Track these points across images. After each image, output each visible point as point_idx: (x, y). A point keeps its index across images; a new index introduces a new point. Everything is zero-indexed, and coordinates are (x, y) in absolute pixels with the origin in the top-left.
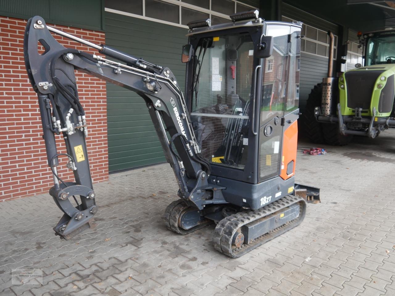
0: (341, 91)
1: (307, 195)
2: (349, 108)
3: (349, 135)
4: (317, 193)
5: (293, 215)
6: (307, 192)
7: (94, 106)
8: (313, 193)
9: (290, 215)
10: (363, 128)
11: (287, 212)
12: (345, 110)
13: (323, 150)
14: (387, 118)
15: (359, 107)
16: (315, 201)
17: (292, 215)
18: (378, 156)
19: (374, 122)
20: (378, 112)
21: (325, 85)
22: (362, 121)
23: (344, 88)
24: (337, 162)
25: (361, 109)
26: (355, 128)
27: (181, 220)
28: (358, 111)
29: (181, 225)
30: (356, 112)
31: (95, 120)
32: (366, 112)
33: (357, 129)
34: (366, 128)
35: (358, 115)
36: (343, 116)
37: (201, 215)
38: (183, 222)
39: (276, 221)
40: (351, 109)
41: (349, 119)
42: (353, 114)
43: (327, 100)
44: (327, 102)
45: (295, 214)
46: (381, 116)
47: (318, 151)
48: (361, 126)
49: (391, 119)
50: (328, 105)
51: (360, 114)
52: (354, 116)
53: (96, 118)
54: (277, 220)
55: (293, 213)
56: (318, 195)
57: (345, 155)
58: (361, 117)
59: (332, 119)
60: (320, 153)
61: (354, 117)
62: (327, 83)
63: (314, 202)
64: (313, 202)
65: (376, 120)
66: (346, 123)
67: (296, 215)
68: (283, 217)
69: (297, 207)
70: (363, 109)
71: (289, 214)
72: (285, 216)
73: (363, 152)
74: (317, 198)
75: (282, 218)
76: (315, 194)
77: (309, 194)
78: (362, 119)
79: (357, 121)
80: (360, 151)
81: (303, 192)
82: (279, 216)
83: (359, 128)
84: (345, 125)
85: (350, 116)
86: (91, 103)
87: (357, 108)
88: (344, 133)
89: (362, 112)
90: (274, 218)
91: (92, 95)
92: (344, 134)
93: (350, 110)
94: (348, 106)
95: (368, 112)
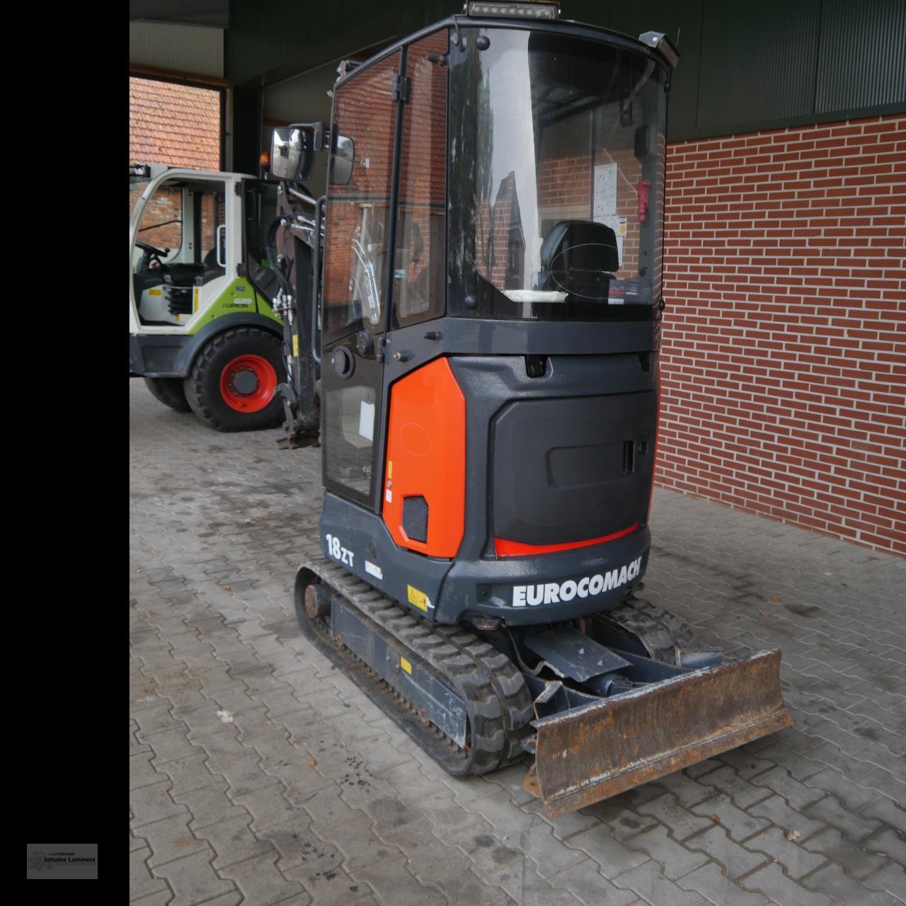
7: (891, 327)
9: (431, 697)
11: (421, 673)
17: (436, 707)
31: (887, 368)
53: (892, 364)
55: (439, 704)
67: (451, 728)
68: (409, 674)
72: (413, 675)
75: (407, 676)
86: (882, 318)
91: (886, 295)
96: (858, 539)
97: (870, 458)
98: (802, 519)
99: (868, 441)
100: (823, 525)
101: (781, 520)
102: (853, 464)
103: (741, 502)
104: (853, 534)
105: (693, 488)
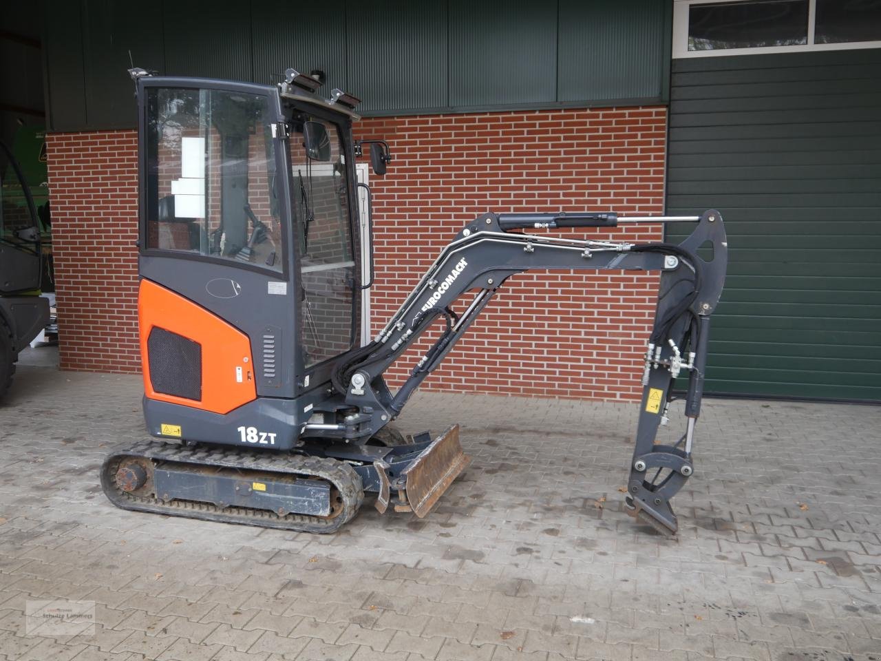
9: (290, 497)
11: (277, 486)
39: (235, 489)
45: (310, 502)
54: (238, 489)
68: (264, 492)
71: (285, 494)
72: (268, 490)
75: (261, 494)
96: (618, 398)
97: (623, 342)
98: (572, 393)
99: (621, 331)
100: (590, 394)
101: (554, 397)
102: (610, 348)
103: (518, 390)
104: (614, 395)
105: (472, 388)
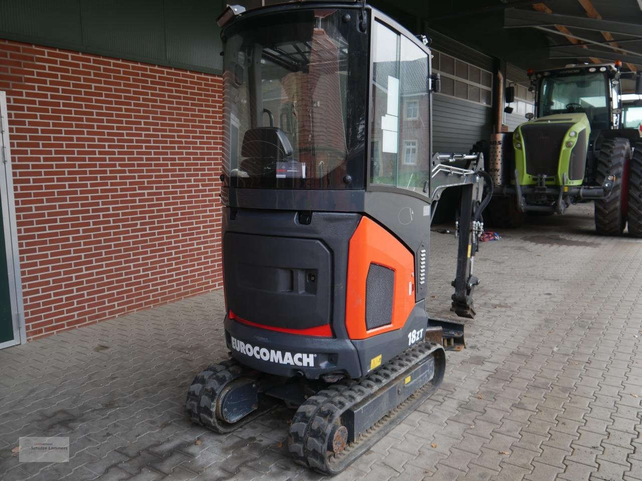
0: (518, 151)
1: (443, 336)
2: (528, 175)
3: (529, 213)
4: (459, 332)
5: (425, 375)
6: (443, 331)
8: (453, 333)
9: (420, 376)
10: (548, 202)
11: (415, 372)
12: (524, 178)
13: (496, 234)
14: (579, 187)
15: (542, 174)
16: (457, 346)
17: (422, 377)
18: (567, 239)
19: (564, 193)
20: (569, 180)
21: (493, 144)
22: (547, 192)
23: (521, 148)
24: (520, 248)
25: (545, 176)
26: (537, 202)
27: (222, 405)
28: (541, 179)
29: (222, 415)
30: (539, 179)
32: (552, 180)
33: (540, 203)
34: (552, 201)
35: (541, 184)
36: (521, 186)
37: (259, 391)
38: (226, 410)
39: (398, 391)
40: (531, 176)
41: (529, 191)
42: (534, 183)
43: (497, 165)
44: (497, 168)
45: (427, 373)
46: (571, 184)
47: (490, 235)
48: (545, 199)
49: (585, 188)
50: (498, 171)
51: (545, 183)
52: (536, 185)
54: (400, 390)
55: (424, 373)
56: (461, 335)
57: (526, 239)
58: (546, 187)
59: (506, 190)
60: (492, 238)
61: (536, 187)
62: (496, 142)
63: (456, 349)
64: (453, 348)
65: (566, 190)
66: (524, 195)
67: (429, 376)
68: (410, 382)
69: (431, 361)
70: (548, 175)
71: (418, 376)
72: (412, 380)
73: (547, 235)
74: (460, 341)
75: (408, 385)
76: (456, 335)
77: (447, 335)
78: (547, 189)
79: (541, 192)
80: (542, 235)
81: (436, 332)
82: (403, 382)
83: (542, 202)
84: (524, 199)
85: (529, 186)
87: (539, 175)
88: (523, 209)
89: (547, 180)
90: (395, 386)
92: (523, 211)
93: (529, 177)
94: (528, 172)
95: (555, 180)
